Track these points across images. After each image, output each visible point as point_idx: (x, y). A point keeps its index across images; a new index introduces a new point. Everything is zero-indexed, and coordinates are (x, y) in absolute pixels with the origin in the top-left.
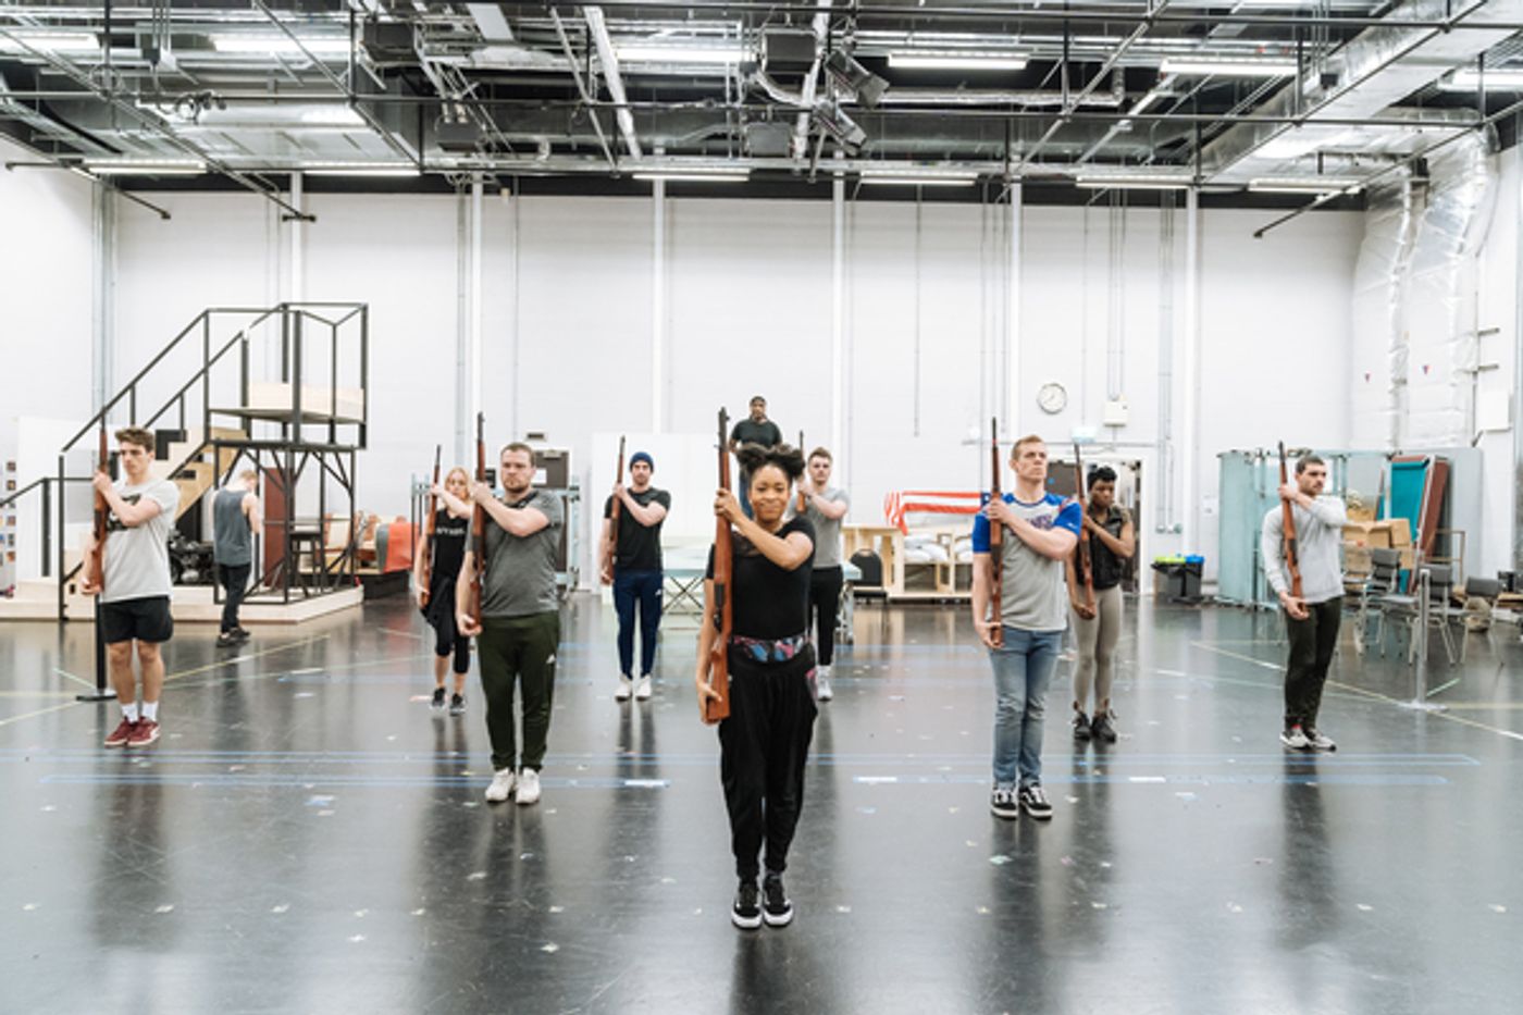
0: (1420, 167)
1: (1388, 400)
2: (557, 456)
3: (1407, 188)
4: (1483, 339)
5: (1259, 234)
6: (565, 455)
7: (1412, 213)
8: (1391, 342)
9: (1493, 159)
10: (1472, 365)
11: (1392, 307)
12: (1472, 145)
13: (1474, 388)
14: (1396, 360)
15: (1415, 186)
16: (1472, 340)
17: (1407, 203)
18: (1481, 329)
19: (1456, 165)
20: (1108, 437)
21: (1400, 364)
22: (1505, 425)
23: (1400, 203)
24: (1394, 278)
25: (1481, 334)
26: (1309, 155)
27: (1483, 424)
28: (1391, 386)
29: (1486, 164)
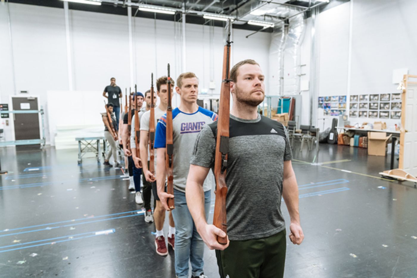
0: (287, 22)
1: (279, 83)
2: (34, 99)
3: (283, 27)
4: (303, 67)
5: (247, 37)
6: (36, 99)
7: (285, 34)
8: (279, 68)
9: (305, 20)
10: (299, 74)
11: (279, 58)
12: (300, 16)
13: (300, 80)
14: (280, 72)
15: (285, 26)
16: (299, 67)
17: (283, 31)
18: (302, 64)
19: (296, 22)
20: (210, 92)
21: (282, 73)
22: (307, 89)
23: (281, 31)
24: (280, 51)
25: (302, 66)
26: (262, 16)
27: (302, 89)
28: (279, 79)
29: (304, 21)
